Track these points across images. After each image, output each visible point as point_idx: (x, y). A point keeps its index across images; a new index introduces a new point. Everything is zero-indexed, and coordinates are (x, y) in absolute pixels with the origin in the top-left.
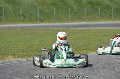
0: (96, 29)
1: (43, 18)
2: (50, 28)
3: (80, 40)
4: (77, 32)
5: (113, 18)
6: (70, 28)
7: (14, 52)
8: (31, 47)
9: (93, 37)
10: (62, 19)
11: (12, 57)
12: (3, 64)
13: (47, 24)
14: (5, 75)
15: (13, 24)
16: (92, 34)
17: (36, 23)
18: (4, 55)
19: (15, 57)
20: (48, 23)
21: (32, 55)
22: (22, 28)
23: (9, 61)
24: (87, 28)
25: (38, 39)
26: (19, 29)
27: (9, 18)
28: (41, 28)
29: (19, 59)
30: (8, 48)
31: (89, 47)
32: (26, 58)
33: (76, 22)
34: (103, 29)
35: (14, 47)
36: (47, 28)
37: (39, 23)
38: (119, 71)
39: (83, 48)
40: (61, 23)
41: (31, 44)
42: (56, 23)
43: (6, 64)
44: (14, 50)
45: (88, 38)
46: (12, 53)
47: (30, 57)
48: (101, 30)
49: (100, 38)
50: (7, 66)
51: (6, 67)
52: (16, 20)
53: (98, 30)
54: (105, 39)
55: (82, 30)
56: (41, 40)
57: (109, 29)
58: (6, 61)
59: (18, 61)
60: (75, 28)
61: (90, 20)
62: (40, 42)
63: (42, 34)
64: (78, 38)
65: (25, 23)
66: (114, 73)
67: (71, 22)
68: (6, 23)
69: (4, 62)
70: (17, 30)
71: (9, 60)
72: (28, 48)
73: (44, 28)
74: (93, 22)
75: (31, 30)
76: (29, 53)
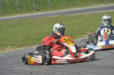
0: (89, 14)
1: (39, 7)
2: (45, 17)
3: (75, 26)
4: (71, 18)
5: (105, 1)
6: (65, 15)
7: (13, 42)
8: (29, 36)
9: (87, 21)
10: (56, 7)
11: (12, 48)
12: (3, 55)
13: (43, 13)
14: (6, 65)
15: (10, 15)
16: (86, 19)
17: (32, 13)
18: (3, 46)
19: (15, 47)
20: (44, 11)
21: (30, 44)
22: (20, 19)
23: (9, 52)
24: (81, 14)
25: (35, 28)
26: (16, 20)
27: (6, 10)
28: (37, 17)
29: (18, 49)
30: (7, 39)
31: (84, 31)
32: (25, 47)
33: (70, 8)
34: (96, 13)
35: (13, 38)
36: (43, 17)
37: (35, 13)
38: (113, 52)
39: (78, 33)
40: (56, 10)
41: (29, 34)
42: (51, 11)
43: (6, 54)
44: (13, 40)
45: (83, 23)
46: (11, 44)
47: (28, 46)
48: (94, 14)
49: (94, 22)
50: (7, 56)
51: (6, 58)
52: (13, 11)
53: (92, 14)
54: (98, 22)
55: (76, 16)
56: (38, 28)
57: (102, 13)
58: (6, 51)
59: (17, 50)
60: (69, 15)
61: (83, 5)
62: (37, 30)
63: (39, 23)
64: (73, 24)
65: (22, 14)
66: (109, 54)
67: (65, 9)
68: (4, 15)
69: (4, 53)
70: (15, 21)
71: (9, 50)
72: (26, 37)
73: (41, 17)
74: (86, 7)
75: (28, 20)
76: (27, 42)
